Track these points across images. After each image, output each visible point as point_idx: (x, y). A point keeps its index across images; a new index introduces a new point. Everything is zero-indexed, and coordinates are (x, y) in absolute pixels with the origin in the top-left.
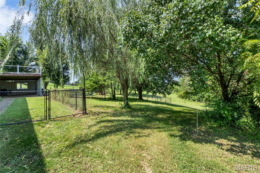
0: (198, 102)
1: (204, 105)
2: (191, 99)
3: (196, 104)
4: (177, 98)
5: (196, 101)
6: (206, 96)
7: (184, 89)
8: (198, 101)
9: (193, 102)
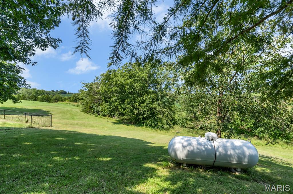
0: (109, 118)
1: (116, 122)
2: (101, 114)
3: (107, 120)
4: (81, 112)
5: (108, 116)
6: (121, 109)
7: (92, 99)
8: (109, 116)
9: (104, 117)
